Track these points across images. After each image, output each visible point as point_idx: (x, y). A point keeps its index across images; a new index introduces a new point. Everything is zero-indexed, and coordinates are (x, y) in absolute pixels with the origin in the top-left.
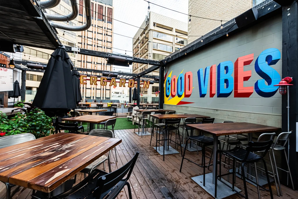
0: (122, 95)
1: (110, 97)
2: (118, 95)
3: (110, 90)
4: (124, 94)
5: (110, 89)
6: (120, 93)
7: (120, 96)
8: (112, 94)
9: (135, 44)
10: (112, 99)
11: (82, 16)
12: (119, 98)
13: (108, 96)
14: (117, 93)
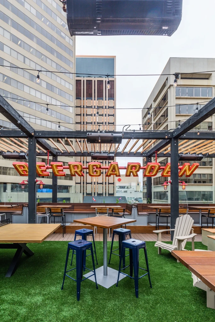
0: (129, 190)
1: (114, 193)
2: (123, 190)
3: (113, 184)
4: (131, 189)
5: (114, 182)
6: (126, 187)
7: (126, 192)
8: (117, 189)
9: (145, 116)
10: (117, 195)
11: (80, 100)
12: (125, 193)
13: (111, 192)
14: (123, 187)
